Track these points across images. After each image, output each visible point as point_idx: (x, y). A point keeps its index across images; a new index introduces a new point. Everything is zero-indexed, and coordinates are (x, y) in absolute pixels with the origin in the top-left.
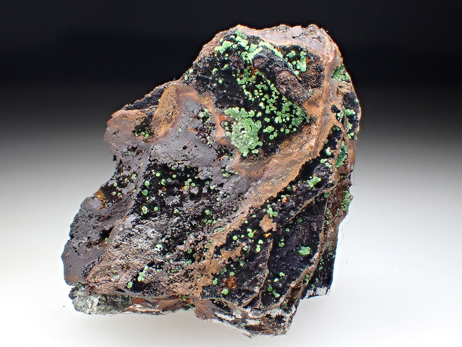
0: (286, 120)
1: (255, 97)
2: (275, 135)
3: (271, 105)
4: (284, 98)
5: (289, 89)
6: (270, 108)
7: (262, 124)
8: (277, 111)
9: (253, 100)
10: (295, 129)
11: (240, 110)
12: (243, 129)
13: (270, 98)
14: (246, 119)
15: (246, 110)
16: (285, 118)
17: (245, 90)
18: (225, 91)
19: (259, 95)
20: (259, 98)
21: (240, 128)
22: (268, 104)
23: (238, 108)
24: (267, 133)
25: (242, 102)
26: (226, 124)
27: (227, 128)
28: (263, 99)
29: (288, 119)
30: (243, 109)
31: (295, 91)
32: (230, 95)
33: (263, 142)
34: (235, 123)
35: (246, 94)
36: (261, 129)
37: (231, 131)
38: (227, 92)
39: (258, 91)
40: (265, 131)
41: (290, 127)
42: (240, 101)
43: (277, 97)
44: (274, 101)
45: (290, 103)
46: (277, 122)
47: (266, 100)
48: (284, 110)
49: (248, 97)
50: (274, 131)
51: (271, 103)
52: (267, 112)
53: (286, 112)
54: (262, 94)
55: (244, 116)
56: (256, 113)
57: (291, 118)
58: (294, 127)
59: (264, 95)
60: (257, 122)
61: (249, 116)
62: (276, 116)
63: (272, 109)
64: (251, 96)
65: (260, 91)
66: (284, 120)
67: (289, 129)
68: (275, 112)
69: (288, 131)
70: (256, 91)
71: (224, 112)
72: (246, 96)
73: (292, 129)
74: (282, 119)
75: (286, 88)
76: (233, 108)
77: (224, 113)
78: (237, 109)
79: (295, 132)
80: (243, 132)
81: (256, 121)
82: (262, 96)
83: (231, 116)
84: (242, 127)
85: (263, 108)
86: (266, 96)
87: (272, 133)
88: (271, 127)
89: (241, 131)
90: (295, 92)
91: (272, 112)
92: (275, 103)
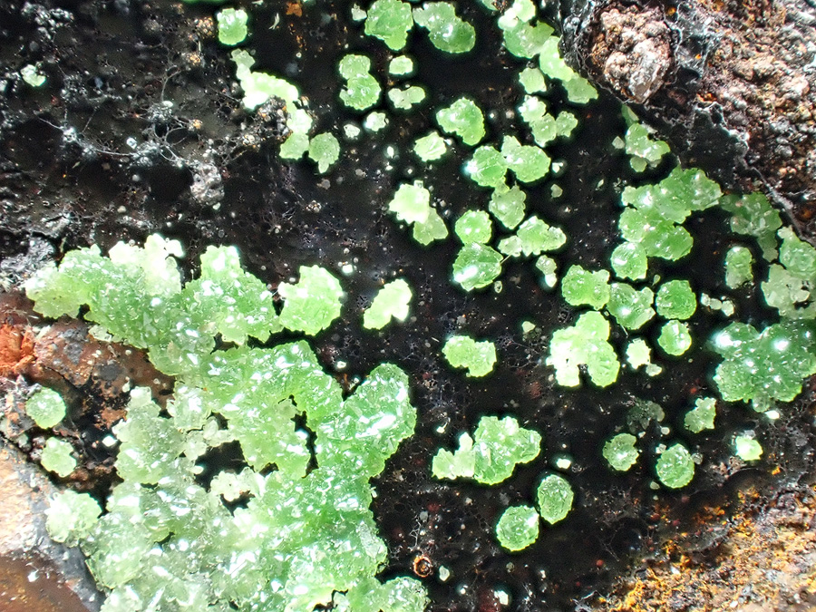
0: (658, 355)
1: (352, 131)
2: (556, 500)
3: (508, 206)
4: (643, 147)
5: (695, 45)
6: (499, 232)
7: (417, 397)
8: (563, 259)
9: (327, 154)
10: (747, 448)
11: (189, 268)
12: (226, 458)
13: (493, 137)
14: (260, 357)
15: (249, 265)
16: (651, 331)
17: (243, 61)
18: (32, 76)
19: (384, 105)
20: (386, 136)
21: (196, 449)
22: (481, 198)
23: (176, 247)
24: (466, 485)
25: (206, 183)
26: (50, 408)
27: (60, 456)
28: (430, 148)
29: (678, 340)
30: (222, 261)
31: (762, 63)
32: (80, 113)
33: (431, 581)
34: (141, 396)
35: (249, 103)
36: (414, 455)
37: (100, 486)
38: (54, 85)
39: (379, 72)
40: (447, 466)
41: (702, 415)
42: (187, 176)
43: (567, 124)
44: (532, 163)
45: (704, 191)
46: (567, 377)
47: (462, 151)
48: (630, 256)
49: (273, 129)
50: (543, 465)
51: (511, 178)
52: (468, 275)
53: (662, 270)
54: (417, 95)
55: (232, 326)
56: (358, 292)
57: (704, 324)
58: (736, 416)
60: (374, 381)
61: (288, 321)
62: (557, 312)
63: (513, 247)
64: (299, 122)
65: (402, 66)
66: (638, 353)
67: (690, 441)
68: (547, 267)
69: (676, 466)
70: (354, 69)
71: (31, 286)
72: (250, 117)
73: (712, 445)
74: (619, 341)
75: (667, 38)
76: (123, 251)
77: (23, 301)
78: (161, 252)
79: (753, 472)
80: (228, 485)
81: (360, 369)
82: (423, 121)
83: (98, 333)
84: (218, 438)
85: (424, 237)
86: (461, 117)
87: (523, 485)
88: (510, 423)
89: (204, 481)
90: (759, 79)
91: (520, 268)
92: (550, 178)
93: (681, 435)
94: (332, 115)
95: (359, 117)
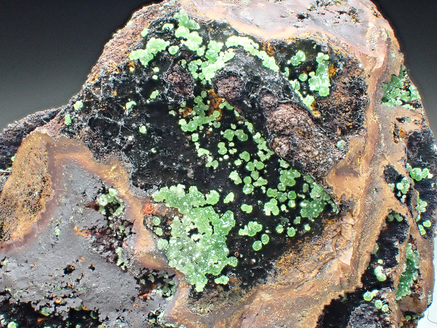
0: (288, 208)
1: (221, 159)
2: (265, 239)
3: (255, 175)
4: (284, 164)
5: (295, 145)
6: (253, 181)
7: (235, 217)
8: (267, 187)
9: (216, 165)
10: (307, 228)
11: (187, 190)
12: (194, 231)
13: (252, 160)
14: (201, 210)
15: (199, 190)
16: (286, 203)
17: (197, 145)
18: (153, 151)
19: (228, 153)
20: (229, 160)
21: (188, 229)
22: (249, 173)
23: (184, 187)
24: (246, 237)
25: (190, 174)
26: (157, 221)
27: (159, 231)
28: (238, 163)
29: (292, 204)
30: (193, 189)
31: (309, 148)
32: (163, 158)
33: (239, 258)
34: (176, 218)
35: (199, 155)
36: (235, 230)
37: (168, 237)
38: (158, 152)
39: (227, 146)
40: (242, 233)
41: (297, 221)
42: (186, 172)
43: (268, 157)
44: (261, 166)
45: (297, 174)
46: (268, 214)
47: (244, 163)
48: (282, 186)
49: (204, 161)
50: (263, 232)
51: (256, 169)
52: (247, 190)
53: (289, 189)
54: (235, 150)
55: (196, 203)
56: (223, 196)
57: (298, 200)
58: (305, 221)
59: (239, 152)
60: (226, 215)
61: (208, 202)
62: (266, 199)
63: (256, 184)
64: (210, 159)
65: (232, 144)
66: (283, 208)
67: (294, 226)
68: (263, 188)
69: (292, 232)
70: (221, 145)
71: (153, 195)
72: (200, 158)
73: (300, 227)
74: (279, 205)
75: (288, 143)
76: (173, 188)
77: (151, 198)
78: (181, 187)
79: (308, 234)
80: (195, 237)
81: (223, 212)
82: (236, 156)
83: (168, 205)
84: (193, 227)
85: (237, 183)
86: (245, 155)
87: (258, 236)
88: (256, 223)
89: (190, 236)
90: (308, 152)
91: (258, 189)
92: (264, 168)
93: (293, 225)
94: (216, 156)
95: (222, 156)
